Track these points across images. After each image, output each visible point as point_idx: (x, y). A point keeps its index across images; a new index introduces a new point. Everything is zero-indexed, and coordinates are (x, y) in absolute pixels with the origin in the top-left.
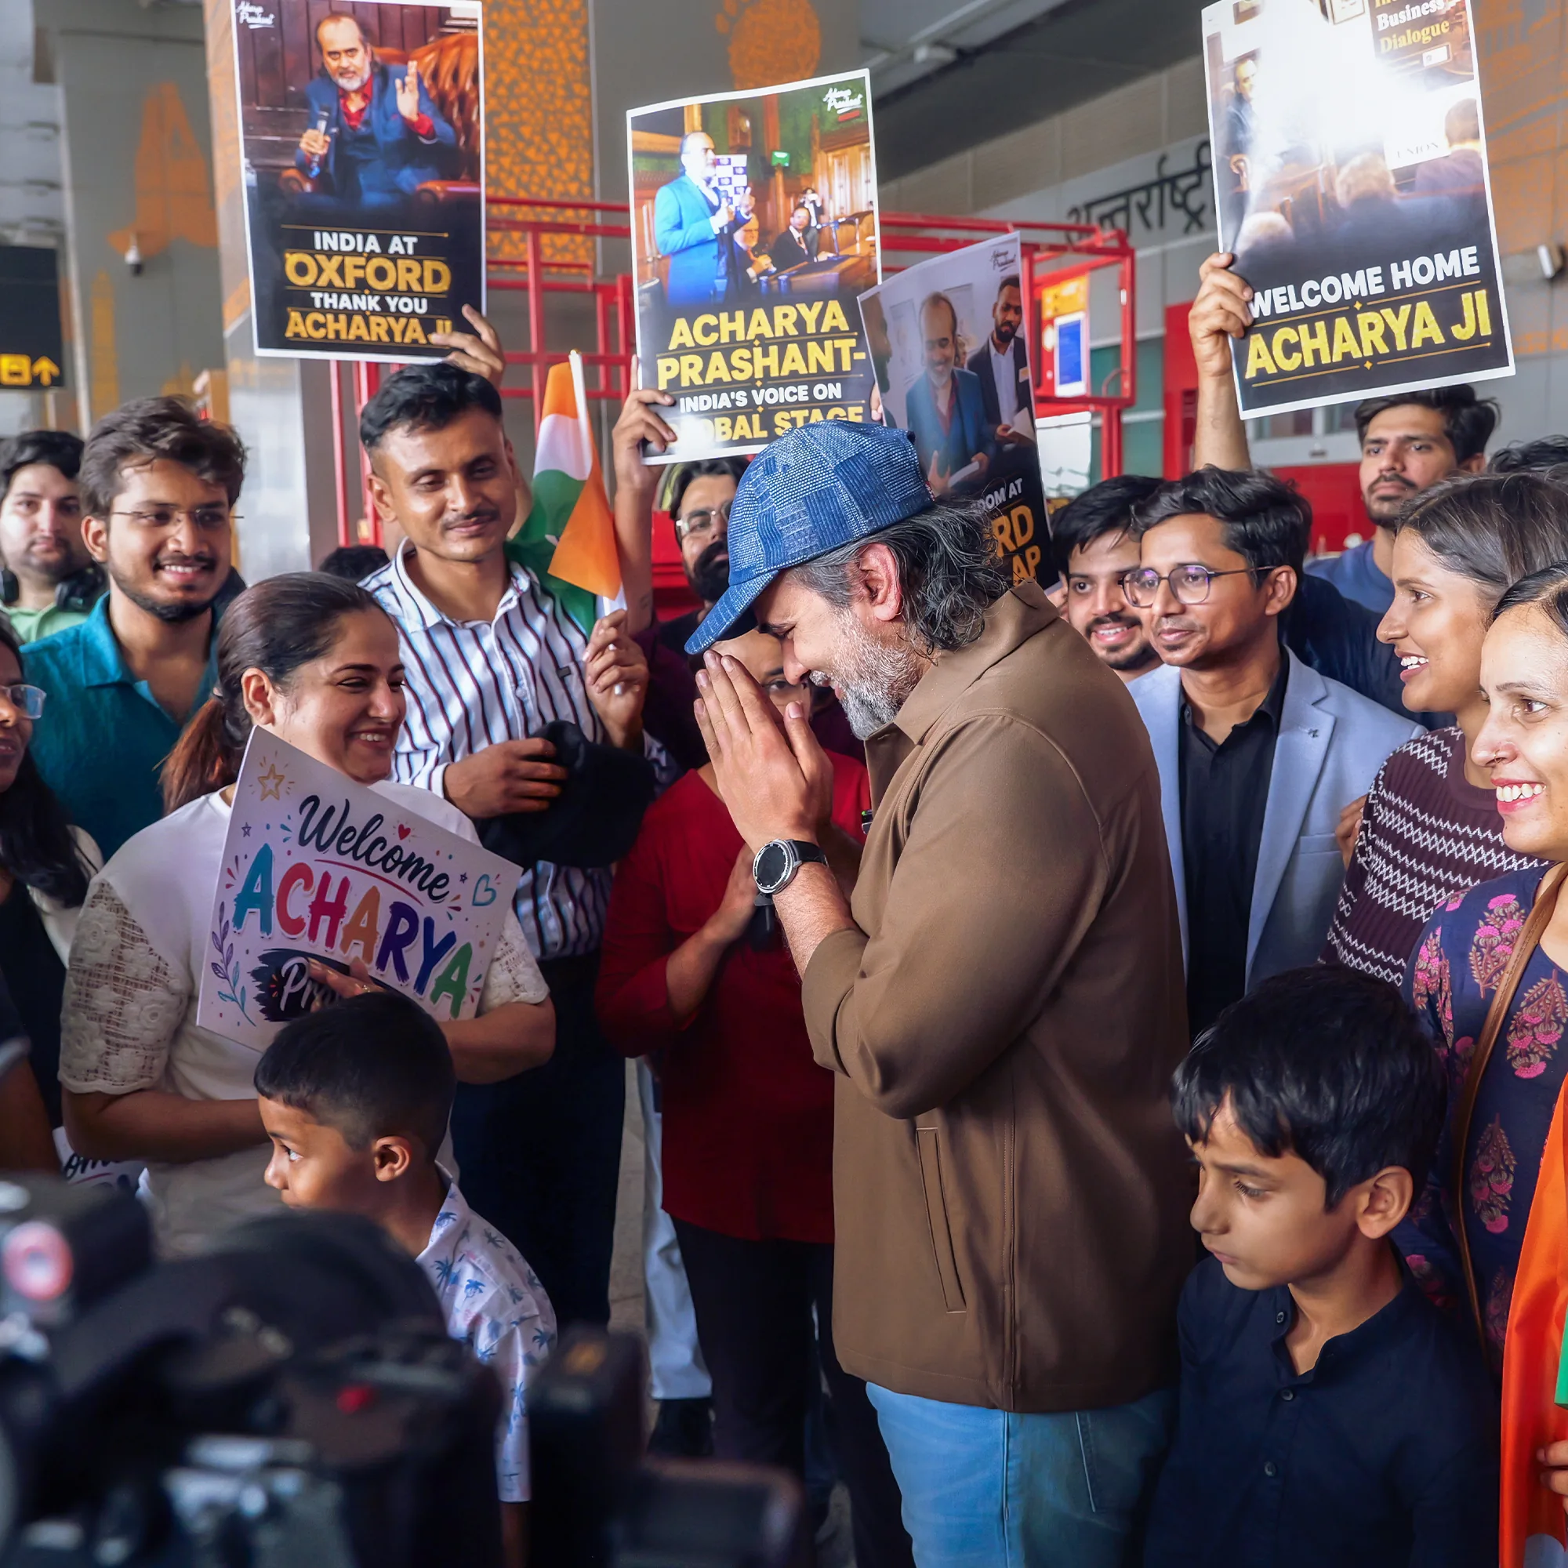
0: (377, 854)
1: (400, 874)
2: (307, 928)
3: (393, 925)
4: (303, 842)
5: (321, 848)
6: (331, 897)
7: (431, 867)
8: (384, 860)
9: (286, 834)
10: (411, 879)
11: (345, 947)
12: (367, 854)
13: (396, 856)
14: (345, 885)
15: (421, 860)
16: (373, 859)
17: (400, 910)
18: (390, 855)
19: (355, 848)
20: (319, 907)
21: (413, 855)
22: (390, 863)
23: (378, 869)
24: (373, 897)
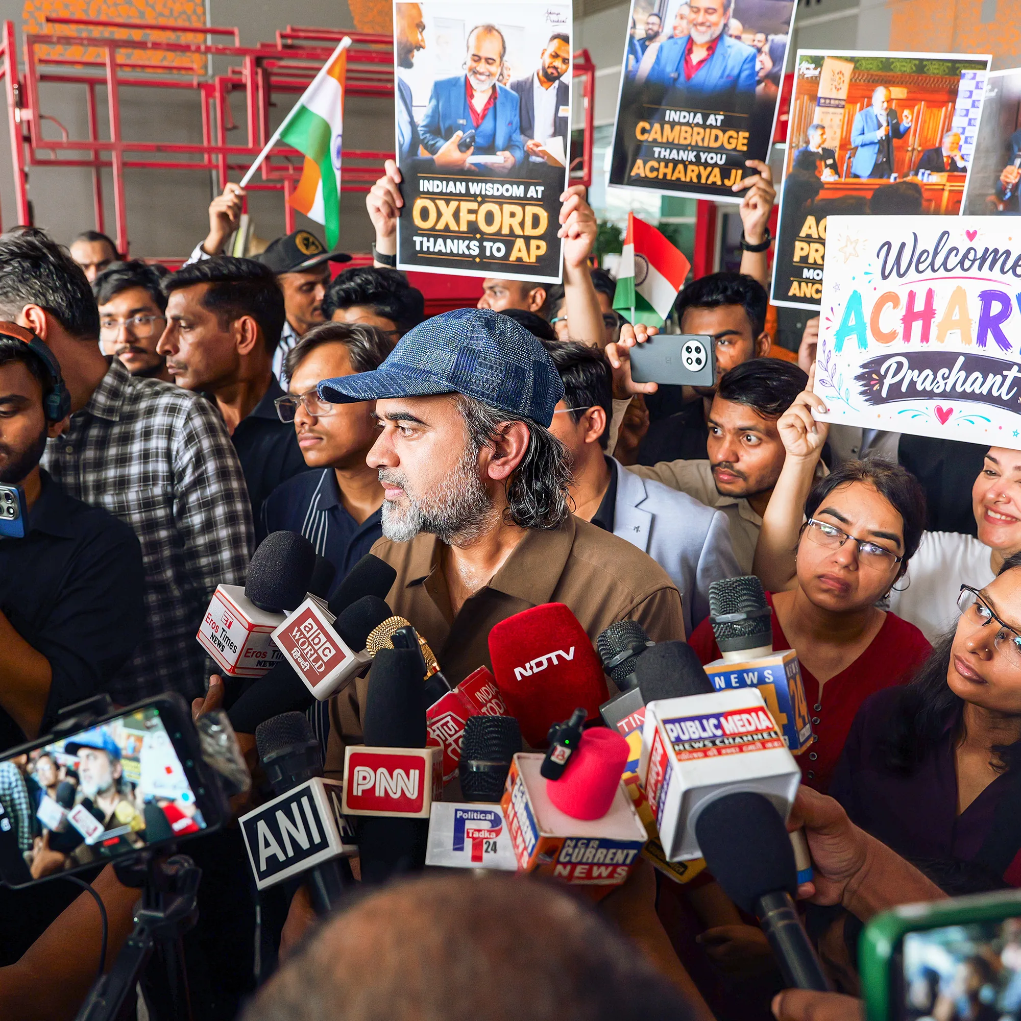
0: (953, 261)
1: (980, 268)
2: (901, 335)
3: (986, 308)
4: (885, 277)
5: (900, 276)
6: (919, 306)
7: (1008, 253)
8: (962, 263)
9: (869, 277)
10: (991, 268)
11: (941, 338)
12: (944, 264)
13: (971, 256)
14: (930, 294)
15: (996, 251)
16: (949, 267)
17: (987, 297)
18: (965, 256)
19: (932, 264)
20: (909, 318)
21: (987, 250)
22: (967, 264)
23: (958, 272)
24: (959, 296)
